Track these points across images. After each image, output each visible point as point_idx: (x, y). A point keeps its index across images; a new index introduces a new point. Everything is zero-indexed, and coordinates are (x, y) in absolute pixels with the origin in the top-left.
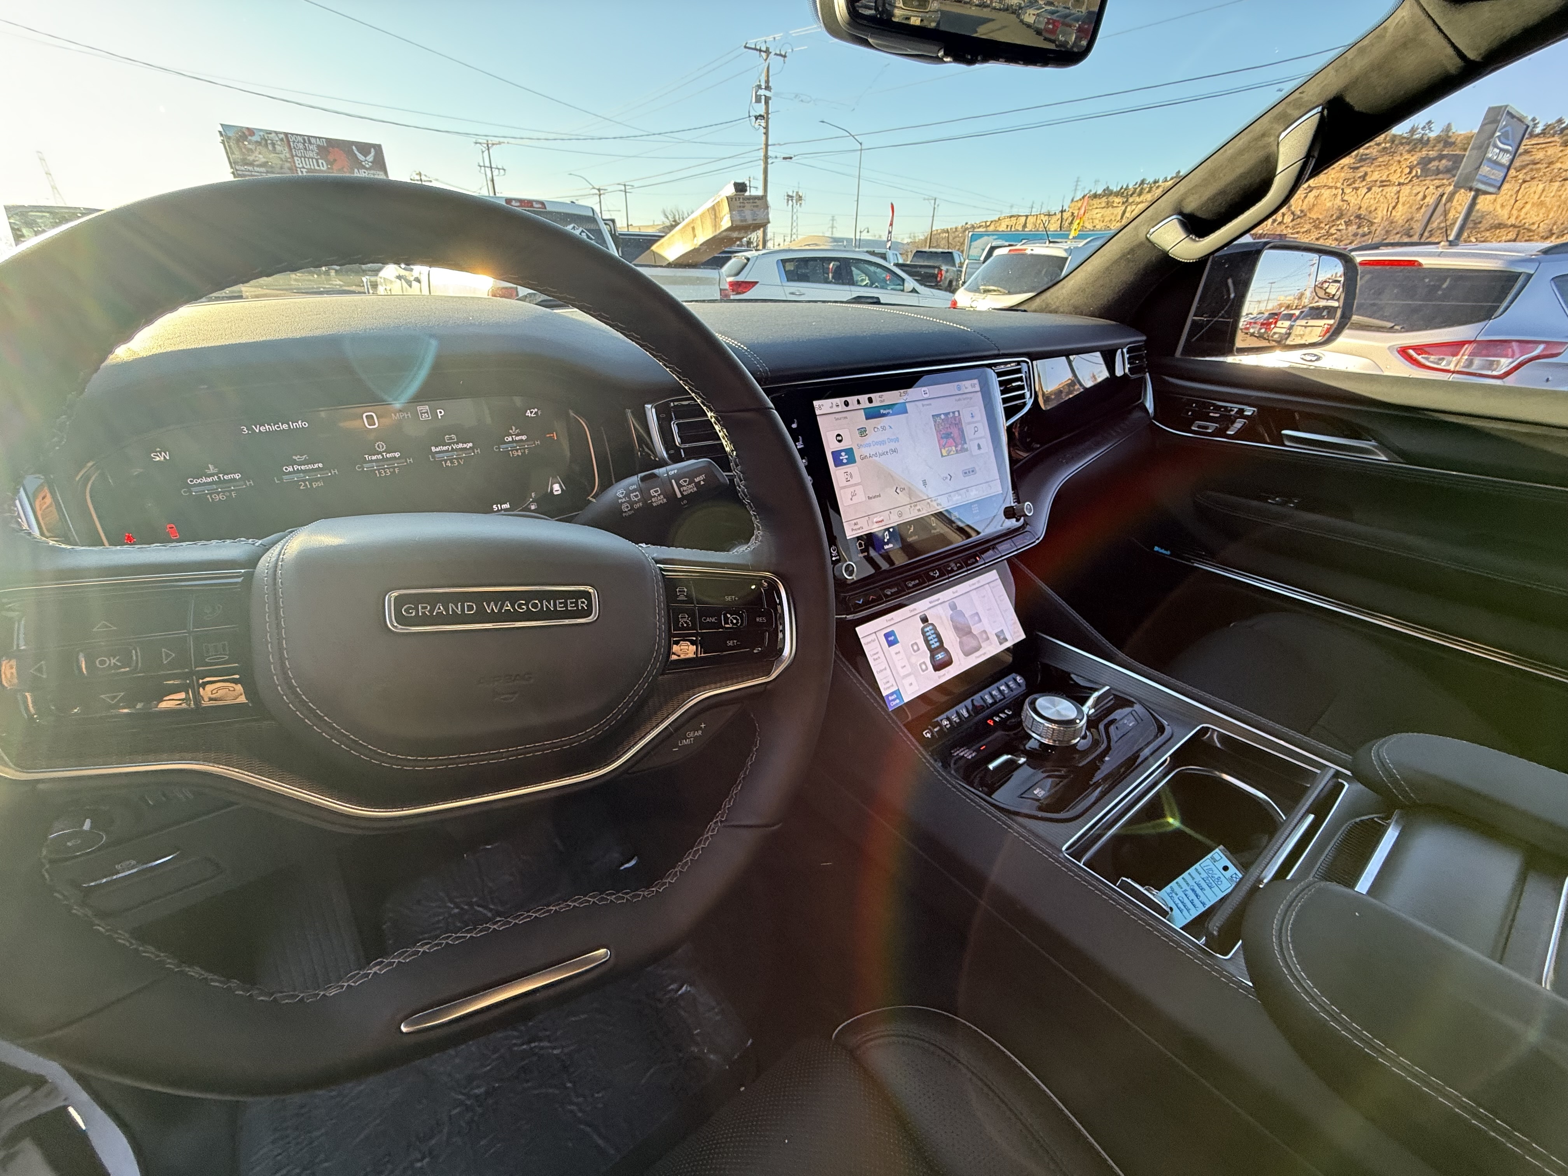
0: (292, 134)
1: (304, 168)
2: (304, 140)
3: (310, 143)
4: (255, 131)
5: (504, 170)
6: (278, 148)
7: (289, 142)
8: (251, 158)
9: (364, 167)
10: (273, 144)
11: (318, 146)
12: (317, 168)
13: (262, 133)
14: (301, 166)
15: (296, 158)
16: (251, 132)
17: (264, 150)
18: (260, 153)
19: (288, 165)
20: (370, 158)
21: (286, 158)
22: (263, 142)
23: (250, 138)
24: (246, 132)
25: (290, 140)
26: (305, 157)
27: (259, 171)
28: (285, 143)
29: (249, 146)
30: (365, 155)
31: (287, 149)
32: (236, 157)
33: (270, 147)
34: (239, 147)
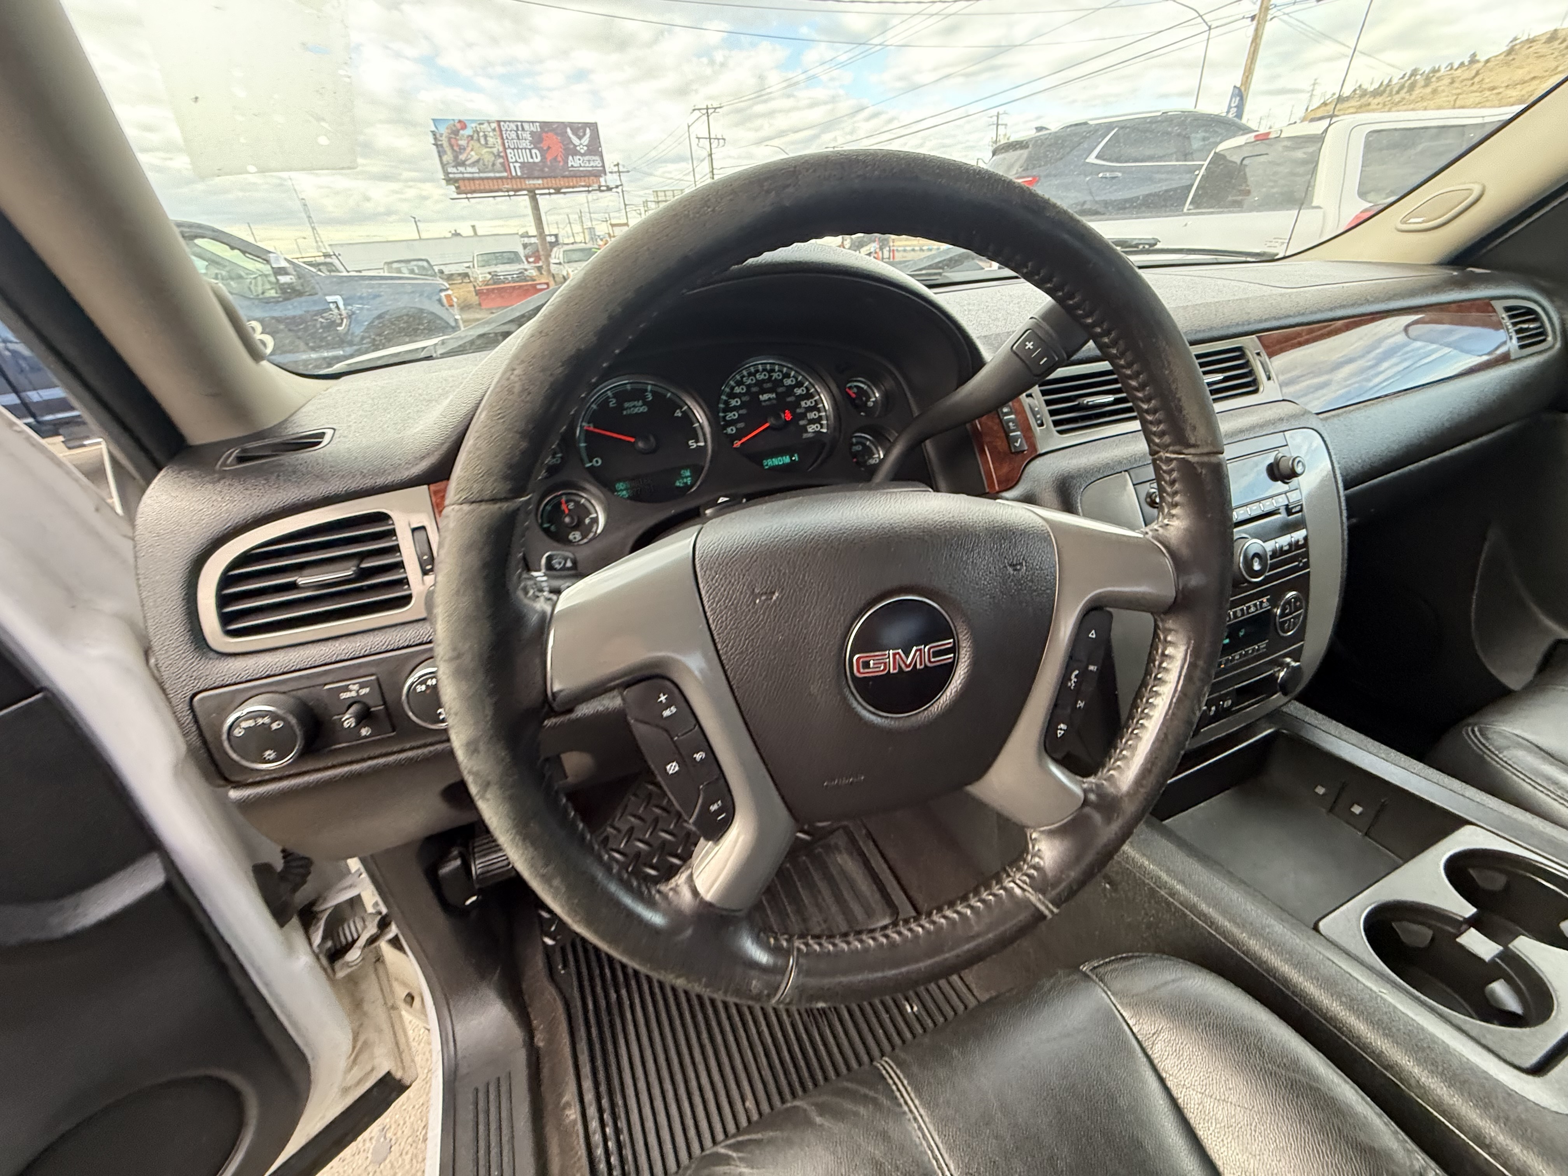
0: (505, 122)
1: (516, 162)
2: (517, 126)
3: (523, 129)
4: (467, 123)
6: (491, 141)
7: (501, 131)
8: (462, 157)
9: (578, 153)
10: (485, 137)
11: (532, 133)
12: (531, 160)
13: (473, 125)
14: (514, 160)
15: (508, 151)
16: (463, 125)
17: (477, 145)
18: (472, 150)
19: (501, 160)
20: (586, 140)
21: (499, 152)
22: (476, 136)
23: (461, 132)
24: (459, 126)
25: (503, 129)
26: (518, 149)
27: (471, 171)
28: (498, 133)
29: (460, 142)
30: (580, 138)
31: (499, 141)
32: (448, 157)
33: (483, 141)
34: (452, 146)
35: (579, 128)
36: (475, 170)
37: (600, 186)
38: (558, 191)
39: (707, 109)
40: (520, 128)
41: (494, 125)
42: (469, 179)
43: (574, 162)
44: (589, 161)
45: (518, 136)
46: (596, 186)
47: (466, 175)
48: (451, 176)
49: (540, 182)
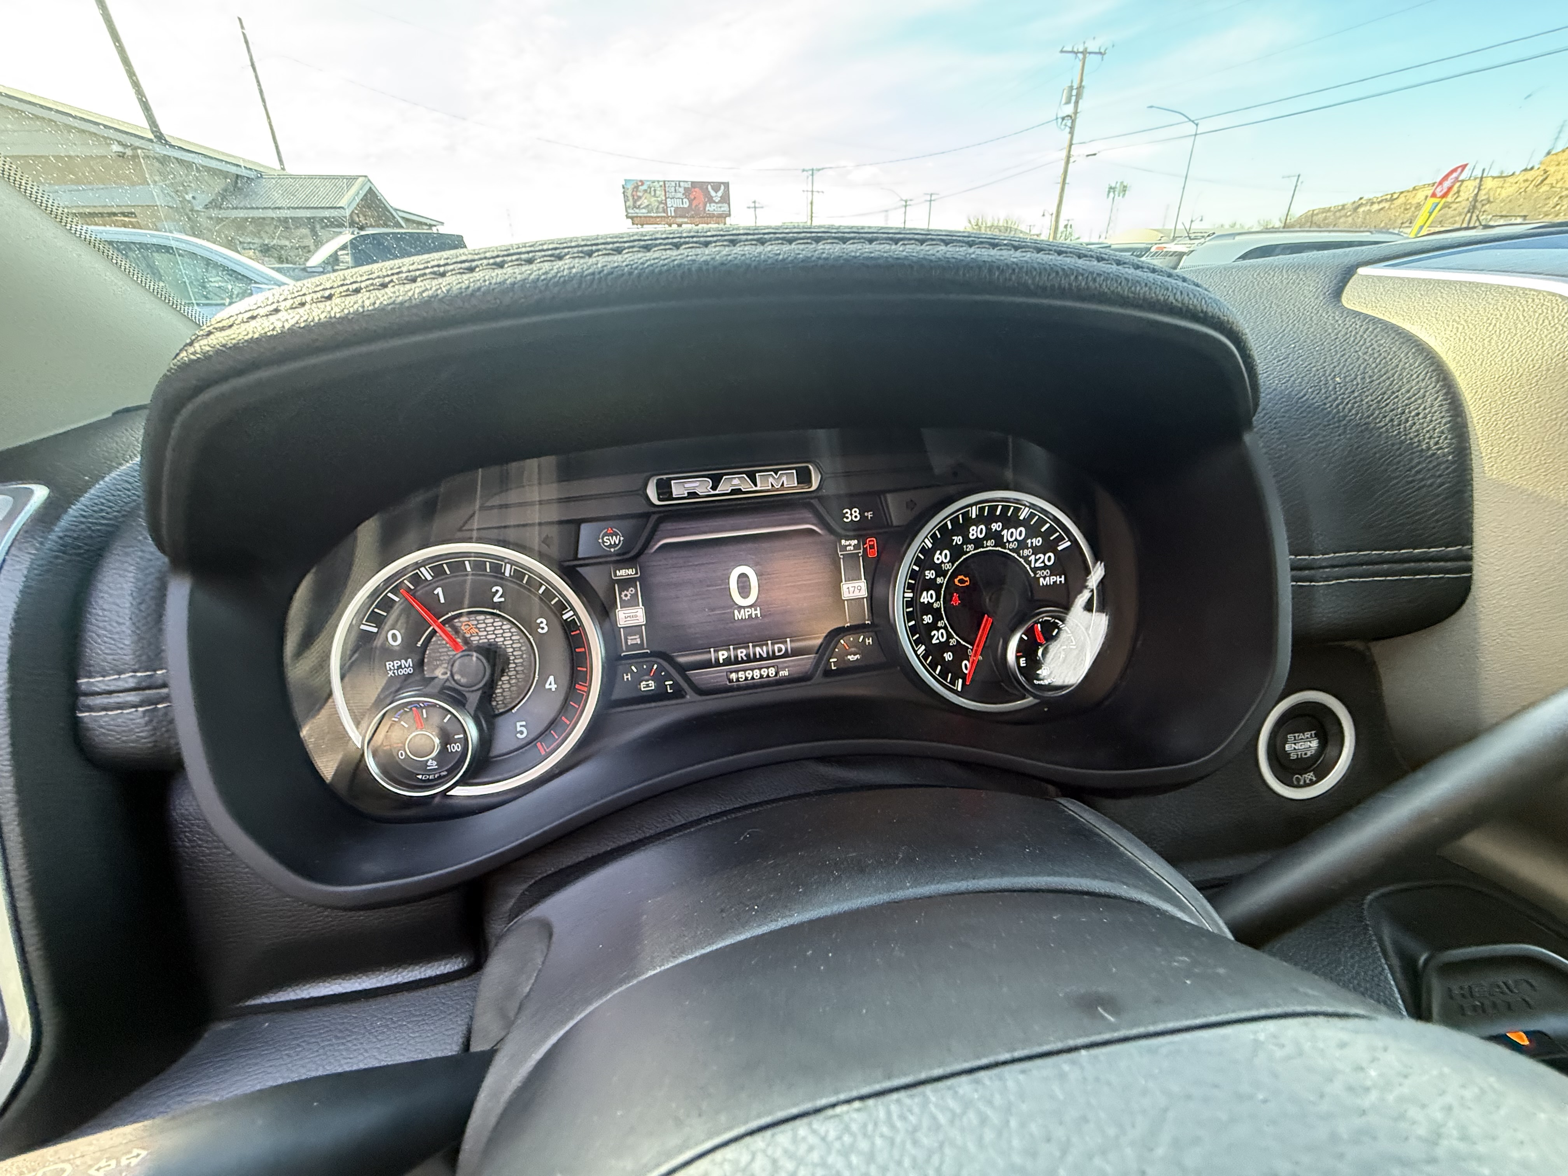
9: (715, 202)
16: (642, 183)
20: (720, 194)
26: (675, 198)
29: (639, 194)
30: (716, 191)
31: (663, 193)
32: (630, 203)
33: (653, 193)
34: (633, 196)
35: (716, 186)
36: (644, 211)
39: (813, 170)
40: (678, 185)
41: (662, 183)
43: (711, 208)
44: (721, 207)
45: (676, 190)
49: (686, 220)
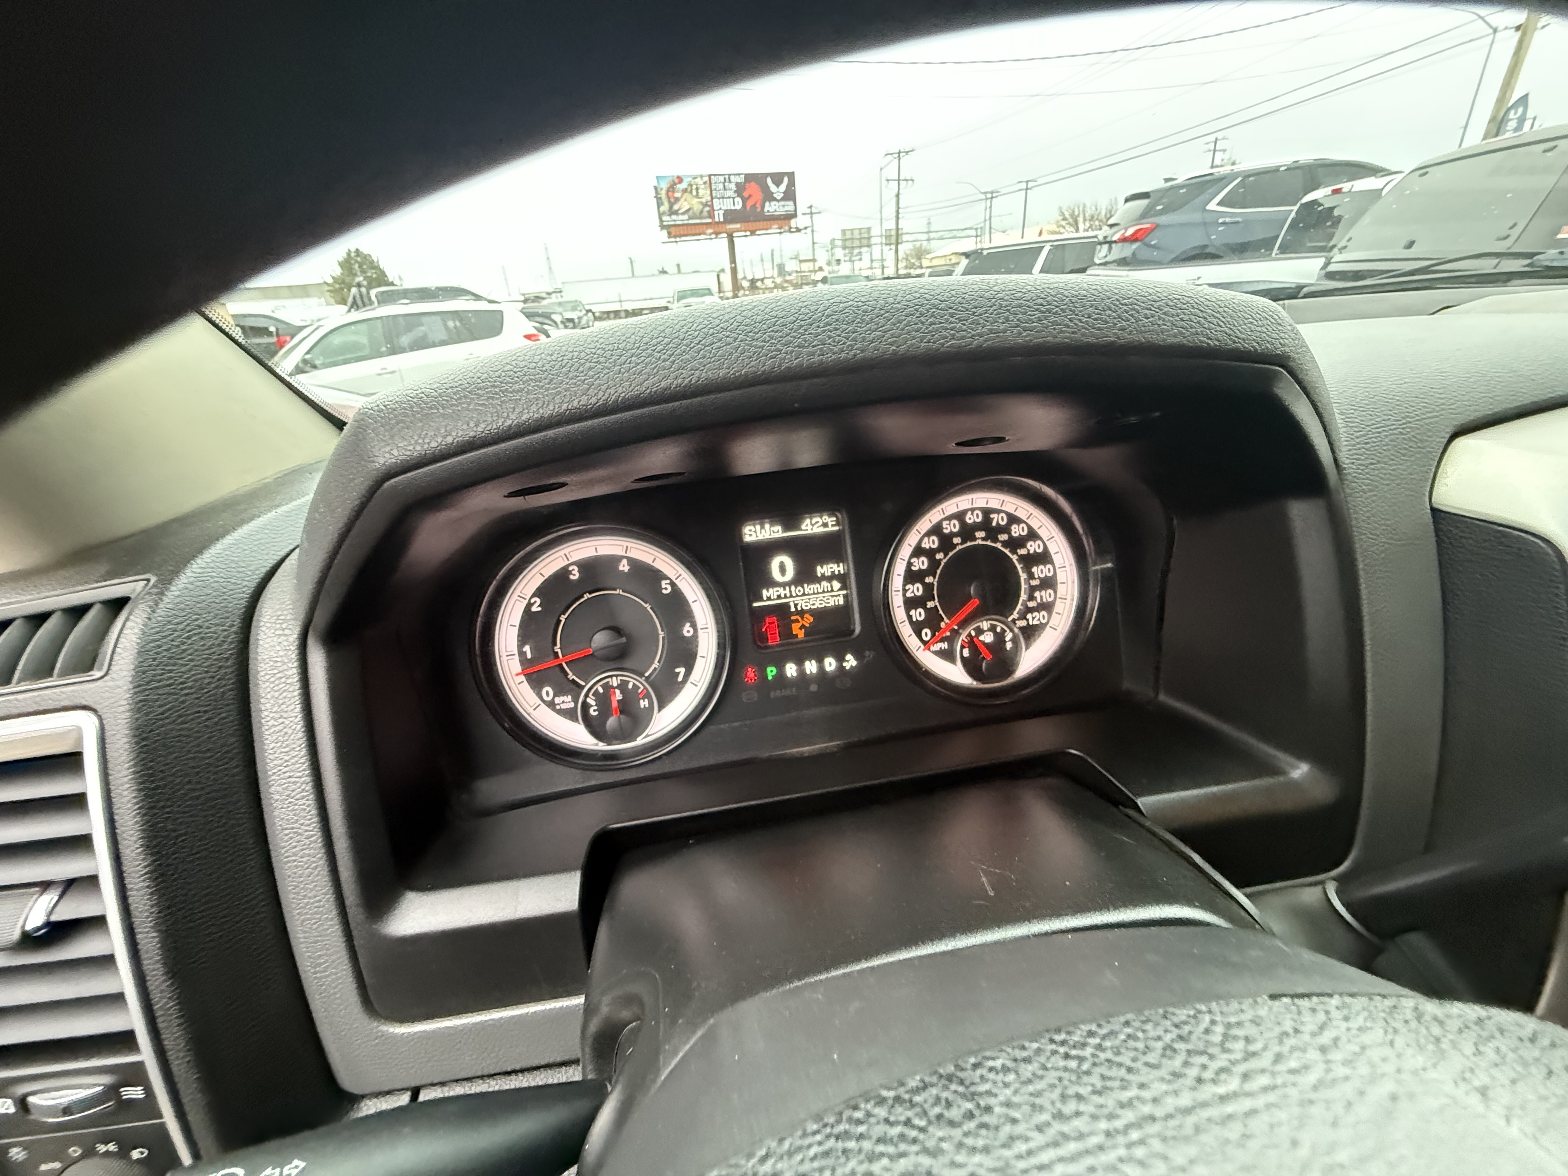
0: (715, 175)
2: (725, 179)
3: (730, 181)
4: (683, 178)
5: (912, 180)
6: (701, 192)
7: (711, 183)
8: (676, 207)
9: (775, 199)
10: (697, 189)
11: (737, 184)
12: (733, 208)
14: (719, 208)
15: (715, 201)
16: (680, 180)
17: (689, 196)
18: (686, 200)
19: (707, 209)
21: (707, 202)
22: (689, 189)
23: (678, 186)
24: (677, 181)
25: (713, 182)
26: (723, 198)
27: (682, 219)
28: (708, 185)
29: (677, 195)
30: (778, 185)
31: (709, 192)
32: (665, 208)
33: (694, 193)
34: (668, 197)
35: (778, 178)
36: (686, 217)
37: (791, 228)
38: (753, 233)
39: (899, 153)
40: (727, 180)
41: (705, 179)
42: (679, 225)
43: (771, 208)
44: (784, 206)
45: (725, 189)
46: (787, 228)
47: (677, 223)
48: (665, 223)
49: (738, 226)
